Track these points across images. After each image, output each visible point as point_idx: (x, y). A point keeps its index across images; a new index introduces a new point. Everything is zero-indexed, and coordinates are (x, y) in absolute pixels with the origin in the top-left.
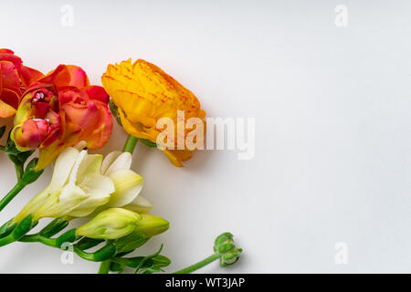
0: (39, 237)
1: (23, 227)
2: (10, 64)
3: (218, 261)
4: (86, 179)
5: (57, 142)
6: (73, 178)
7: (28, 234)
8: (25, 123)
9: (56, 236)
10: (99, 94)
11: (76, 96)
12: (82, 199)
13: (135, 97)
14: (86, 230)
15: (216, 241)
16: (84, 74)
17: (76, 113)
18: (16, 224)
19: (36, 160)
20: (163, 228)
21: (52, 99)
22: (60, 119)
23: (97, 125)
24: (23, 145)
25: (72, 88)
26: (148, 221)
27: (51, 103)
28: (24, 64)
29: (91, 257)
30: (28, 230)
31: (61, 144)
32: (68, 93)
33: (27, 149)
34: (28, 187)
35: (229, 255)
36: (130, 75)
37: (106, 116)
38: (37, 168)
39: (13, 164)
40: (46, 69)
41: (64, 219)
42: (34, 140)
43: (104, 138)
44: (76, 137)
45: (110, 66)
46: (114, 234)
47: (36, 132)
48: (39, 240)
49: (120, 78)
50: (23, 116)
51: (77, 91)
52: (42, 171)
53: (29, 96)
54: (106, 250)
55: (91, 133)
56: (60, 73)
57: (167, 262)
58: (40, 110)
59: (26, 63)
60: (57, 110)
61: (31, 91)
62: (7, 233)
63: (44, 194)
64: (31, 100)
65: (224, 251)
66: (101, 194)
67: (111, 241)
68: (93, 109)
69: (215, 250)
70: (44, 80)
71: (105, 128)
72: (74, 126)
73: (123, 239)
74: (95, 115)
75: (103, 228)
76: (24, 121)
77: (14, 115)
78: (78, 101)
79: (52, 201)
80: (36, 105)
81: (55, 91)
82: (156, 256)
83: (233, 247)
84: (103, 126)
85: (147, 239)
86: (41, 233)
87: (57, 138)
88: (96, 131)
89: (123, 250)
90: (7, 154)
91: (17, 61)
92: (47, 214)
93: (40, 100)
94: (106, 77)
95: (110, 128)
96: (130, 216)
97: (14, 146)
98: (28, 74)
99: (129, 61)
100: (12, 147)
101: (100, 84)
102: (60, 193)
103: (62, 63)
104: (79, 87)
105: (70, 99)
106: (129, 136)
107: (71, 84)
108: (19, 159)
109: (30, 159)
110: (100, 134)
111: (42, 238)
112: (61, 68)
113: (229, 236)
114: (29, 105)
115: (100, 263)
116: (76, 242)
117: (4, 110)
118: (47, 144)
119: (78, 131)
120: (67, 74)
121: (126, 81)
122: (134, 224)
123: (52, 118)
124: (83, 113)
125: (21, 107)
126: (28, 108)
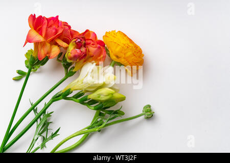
0: (72, 98)
2: (67, 27)
3: (144, 116)
5: (84, 59)
7: (68, 97)
8: (72, 51)
9: (79, 99)
10: (101, 43)
11: (92, 43)
13: (116, 44)
14: (92, 96)
15: (144, 108)
16: (95, 34)
17: (92, 49)
18: (62, 93)
19: (74, 67)
20: (123, 99)
21: (83, 42)
22: (86, 50)
23: (100, 56)
24: (70, 59)
25: (91, 40)
26: (117, 95)
27: (83, 44)
28: (72, 29)
29: (93, 108)
30: (68, 95)
31: (85, 61)
32: (89, 41)
33: (72, 61)
34: (69, 78)
35: (149, 113)
36: (115, 36)
37: (104, 52)
38: (74, 70)
39: (64, 68)
40: (81, 31)
41: (83, 92)
42: (75, 57)
43: (102, 61)
44: (91, 58)
45: (106, 32)
46: (103, 98)
47: (76, 54)
48: (72, 100)
49: (111, 37)
50: (71, 47)
51: (93, 41)
52: (75, 72)
53: (74, 40)
54: (100, 105)
55: (97, 58)
56: (87, 33)
57: (123, 114)
58: (79, 45)
59: (72, 28)
60: (85, 47)
61: (75, 38)
62: (59, 96)
63: (76, 81)
65: (147, 112)
67: (101, 102)
68: (99, 48)
69: (143, 111)
70: (80, 35)
72: (91, 53)
73: (107, 101)
74: (100, 50)
75: (99, 95)
76: (72, 49)
77: (67, 48)
78: (93, 45)
79: (80, 83)
80: (76, 43)
81: (85, 40)
82: (119, 110)
83: (151, 111)
84: (102, 56)
85: (116, 103)
86: (73, 97)
88: (99, 58)
89: (106, 106)
90: (62, 63)
91: (70, 27)
92: (78, 88)
93: (79, 42)
94: (105, 36)
95: (104, 57)
96: (112, 91)
97: (66, 60)
98: (73, 33)
99: (115, 31)
101: (102, 40)
102: (82, 80)
103: (88, 29)
105: (90, 44)
106: (112, 60)
107: (90, 38)
108: (67, 66)
109: (71, 67)
111: (73, 99)
112: (87, 31)
113: (149, 106)
114: (74, 43)
115: (96, 111)
116: (87, 102)
117: (64, 44)
118: (80, 59)
119: (93, 56)
120: (89, 34)
121: (113, 38)
122: (112, 94)
123: (83, 49)
124: (95, 49)
125: (71, 44)
126: (74, 45)
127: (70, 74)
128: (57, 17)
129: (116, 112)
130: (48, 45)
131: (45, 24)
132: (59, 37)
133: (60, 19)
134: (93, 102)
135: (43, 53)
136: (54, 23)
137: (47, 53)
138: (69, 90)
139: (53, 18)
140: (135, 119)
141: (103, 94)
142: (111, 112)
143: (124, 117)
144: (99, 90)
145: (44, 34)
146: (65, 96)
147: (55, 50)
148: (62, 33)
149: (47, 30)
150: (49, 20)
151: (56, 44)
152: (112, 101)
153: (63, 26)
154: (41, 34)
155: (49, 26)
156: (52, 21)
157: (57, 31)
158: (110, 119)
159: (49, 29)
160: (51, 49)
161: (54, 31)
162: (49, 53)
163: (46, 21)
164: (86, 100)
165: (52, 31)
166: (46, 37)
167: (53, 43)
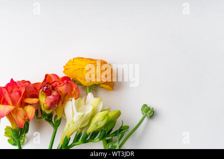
1: (65, 142)
3: (146, 117)
4: (80, 109)
5: (61, 102)
6: (75, 110)
7: (68, 145)
8: (45, 100)
9: (80, 140)
10: (66, 79)
11: (58, 83)
12: (83, 116)
13: (81, 70)
14: (90, 130)
15: (142, 110)
16: (56, 75)
17: (62, 88)
18: (62, 145)
19: (56, 116)
20: (119, 114)
21: (50, 87)
22: (57, 92)
23: (72, 90)
24: (49, 109)
25: (55, 82)
26: (111, 114)
27: (51, 88)
28: (32, 83)
29: (98, 140)
30: (68, 143)
31: (63, 103)
33: (51, 111)
34: (59, 128)
35: (149, 112)
36: (74, 64)
37: (73, 84)
38: (58, 118)
40: (41, 80)
41: (79, 132)
42: (53, 105)
43: (77, 93)
44: (67, 97)
45: (64, 67)
46: (101, 124)
47: (51, 101)
49: (71, 67)
50: (43, 99)
52: (61, 119)
53: (41, 90)
54: (102, 133)
55: (71, 94)
56: (47, 78)
57: (128, 127)
58: (48, 93)
60: (54, 90)
61: (41, 88)
63: (67, 125)
64: (43, 90)
65: (147, 111)
66: (89, 110)
67: (101, 129)
68: (68, 83)
69: (143, 114)
70: (43, 83)
71: (76, 89)
72: (64, 92)
73: (106, 125)
74: (69, 85)
75: (96, 124)
77: (39, 102)
79: (72, 125)
80: (45, 92)
81: (50, 84)
82: (122, 127)
83: (149, 108)
84: (74, 89)
85: (115, 122)
86: (74, 142)
87: (60, 100)
88: (73, 93)
89: (109, 129)
90: (44, 119)
91: (29, 82)
92: (73, 131)
93: (46, 89)
94: (66, 69)
95: (77, 89)
96: (105, 113)
97: (45, 113)
99: (71, 60)
100: (45, 115)
101: (65, 75)
102: (73, 120)
103: (46, 74)
104: (57, 80)
105: (56, 85)
106: (86, 86)
107: (53, 81)
108: (49, 118)
109: (53, 117)
110: (75, 93)
111: (75, 143)
112: (46, 76)
113: (145, 105)
114: (43, 92)
115: (102, 141)
116: (89, 138)
117: (34, 100)
118: (58, 103)
119: (67, 94)
120: (50, 77)
121: (74, 67)
122: (107, 115)
123: (54, 93)
124: (65, 86)
125: (40, 96)
126: (44, 95)
127: (57, 125)
128: (12, 80)
129: (121, 130)
130: (21, 109)
131: (5, 92)
132: (25, 96)
133: (15, 80)
134: (94, 134)
135: (20, 119)
136: (13, 88)
137: (25, 117)
138: (66, 137)
139: (8, 85)
140: (141, 125)
141: (99, 121)
142: (116, 133)
143: (130, 130)
144: (92, 121)
145: (10, 102)
147: (30, 111)
148: (25, 91)
149: (10, 97)
150: (6, 87)
151: (27, 104)
152: (111, 123)
153: (23, 84)
154: (7, 104)
155: (10, 93)
156: (9, 87)
157: (20, 93)
158: (120, 140)
159: (12, 95)
160: (26, 111)
161: (17, 94)
163: (5, 89)
164: (87, 137)
165: (15, 95)
166: (14, 103)
167: (23, 104)
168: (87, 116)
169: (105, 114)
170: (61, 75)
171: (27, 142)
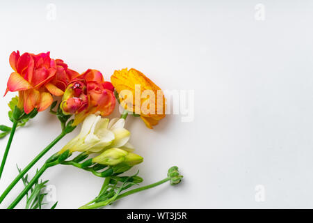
0: (72, 162)
1: (64, 156)
2: (62, 68)
3: (169, 182)
4: (100, 131)
5: (85, 111)
6: (93, 130)
7: (66, 160)
8: (68, 100)
9: (81, 162)
10: (109, 86)
11: (96, 86)
12: (97, 142)
13: (128, 88)
14: (98, 160)
15: (169, 171)
16: (101, 74)
17: (96, 96)
18: (59, 156)
19: (73, 120)
20: (140, 161)
21: (83, 87)
22: (87, 98)
23: (107, 103)
24: (67, 111)
25: (95, 82)
26: (131, 157)
27: (83, 89)
28: (69, 68)
29: (100, 175)
30: (66, 158)
31: (87, 112)
32: (92, 85)
33: (69, 114)
34: (67, 135)
35: (176, 178)
36: (126, 76)
37: (112, 98)
38: (73, 125)
39: (60, 122)
40: (81, 71)
41: (86, 153)
42: (73, 109)
43: (110, 110)
44: (95, 108)
45: (116, 71)
46: (112, 162)
47: (74, 104)
48: (72, 164)
49: (121, 78)
50: (67, 95)
51: (97, 84)
52: (75, 127)
53: (71, 85)
54: (108, 171)
55: (103, 107)
56: (88, 74)
57: (141, 180)
58: (77, 92)
60: (86, 94)
61: (73, 83)
62: (55, 159)
63: (76, 139)
64: (72, 87)
65: (173, 176)
66: (107, 140)
67: (111, 166)
68: (106, 94)
69: (168, 176)
70: (79, 77)
71: (112, 105)
72: (94, 102)
73: (118, 165)
74: (106, 97)
75: (107, 158)
76: (68, 98)
77: (62, 96)
78: (97, 89)
79: (81, 142)
80: (75, 90)
81: (85, 83)
82: (134, 176)
83: (178, 174)
84: (110, 104)
85: (130, 167)
86: (73, 160)
87: (85, 108)
88: (106, 106)
89: (117, 171)
90: (57, 116)
91: (65, 66)
92: (77, 149)
93: (77, 87)
94: (113, 77)
95: (113, 105)
96: (123, 152)
98: (70, 74)
99: (126, 69)
100: (60, 112)
101: (110, 81)
102: (84, 139)
103: (90, 68)
104: (98, 82)
105: (93, 88)
107: (94, 80)
108: (64, 119)
109: (69, 120)
110: (108, 108)
111: (74, 163)
112: (89, 71)
113: (176, 168)
114: (71, 90)
115: (104, 178)
116: (92, 166)
117: (58, 91)
118: (80, 111)
119: (97, 106)
120: (92, 75)
121: (123, 79)
122: (124, 157)
123: (83, 97)
124: (100, 96)
125: (66, 90)
126: (70, 92)
127: (68, 130)
128: (49, 53)
129: (131, 179)
130: (37, 92)
131: (31, 64)
132: (51, 81)
133: (52, 57)
134: (99, 166)
135: (30, 103)
136: (44, 63)
137: (36, 104)
138: (67, 151)
139: (43, 55)
140: (156, 187)
141: (113, 156)
142: (124, 179)
143: (142, 185)
144: (106, 152)
145: (30, 78)
146: (62, 159)
147: (47, 100)
148: (54, 76)
149: (34, 73)
150: (36, 58)
151: (47, 91)
152: (125, 165)
153: (56, 67)
154: (26, 78)
155: (36, 68)
156: (42, 59)
157: (47, 73)
158: (123, 189)
159: (37, 72)
160: (41, 98)
161: (43, 74)
162: (38, 103)
163: (32, 61)
164: (90, 164)
165: (40, 73)
166: (34, 81)
167: (43, 89)
168: (102, 144)
169: (121, 154)
170: (107, 78)
171: (28, 126)
